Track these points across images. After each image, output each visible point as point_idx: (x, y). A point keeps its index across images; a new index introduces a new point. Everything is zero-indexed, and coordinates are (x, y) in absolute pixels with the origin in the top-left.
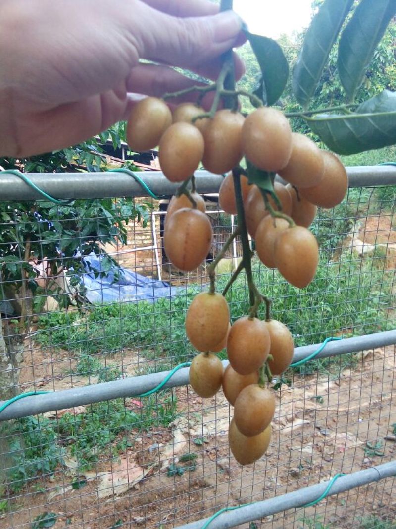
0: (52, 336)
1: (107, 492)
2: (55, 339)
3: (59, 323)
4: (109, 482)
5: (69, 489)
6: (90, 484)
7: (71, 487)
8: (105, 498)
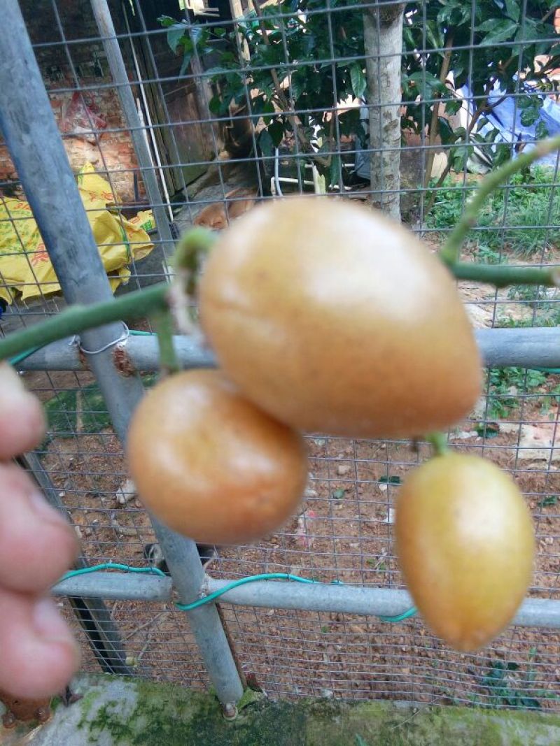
0: (436, 216)
1: (532, 453)
2: (439, 222)
3: (446, 198)
4: (534, 440)
5: (473, 435)
6: (504, 435)
7: (475, 433)
8: (528, 461)
